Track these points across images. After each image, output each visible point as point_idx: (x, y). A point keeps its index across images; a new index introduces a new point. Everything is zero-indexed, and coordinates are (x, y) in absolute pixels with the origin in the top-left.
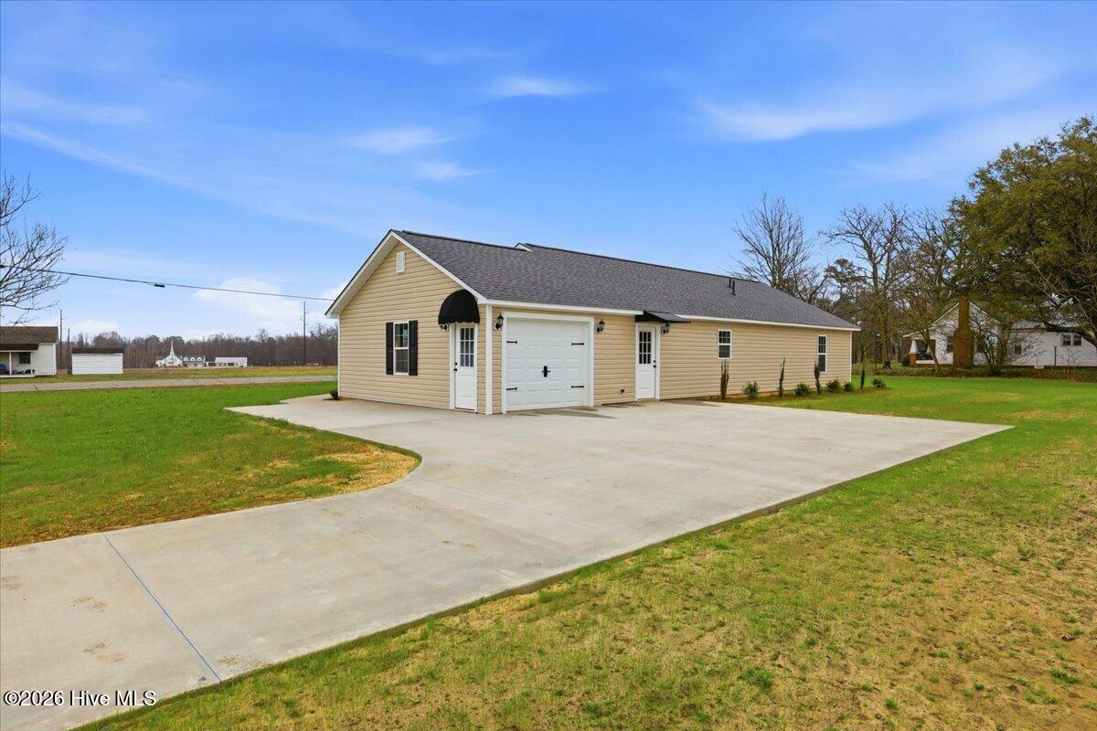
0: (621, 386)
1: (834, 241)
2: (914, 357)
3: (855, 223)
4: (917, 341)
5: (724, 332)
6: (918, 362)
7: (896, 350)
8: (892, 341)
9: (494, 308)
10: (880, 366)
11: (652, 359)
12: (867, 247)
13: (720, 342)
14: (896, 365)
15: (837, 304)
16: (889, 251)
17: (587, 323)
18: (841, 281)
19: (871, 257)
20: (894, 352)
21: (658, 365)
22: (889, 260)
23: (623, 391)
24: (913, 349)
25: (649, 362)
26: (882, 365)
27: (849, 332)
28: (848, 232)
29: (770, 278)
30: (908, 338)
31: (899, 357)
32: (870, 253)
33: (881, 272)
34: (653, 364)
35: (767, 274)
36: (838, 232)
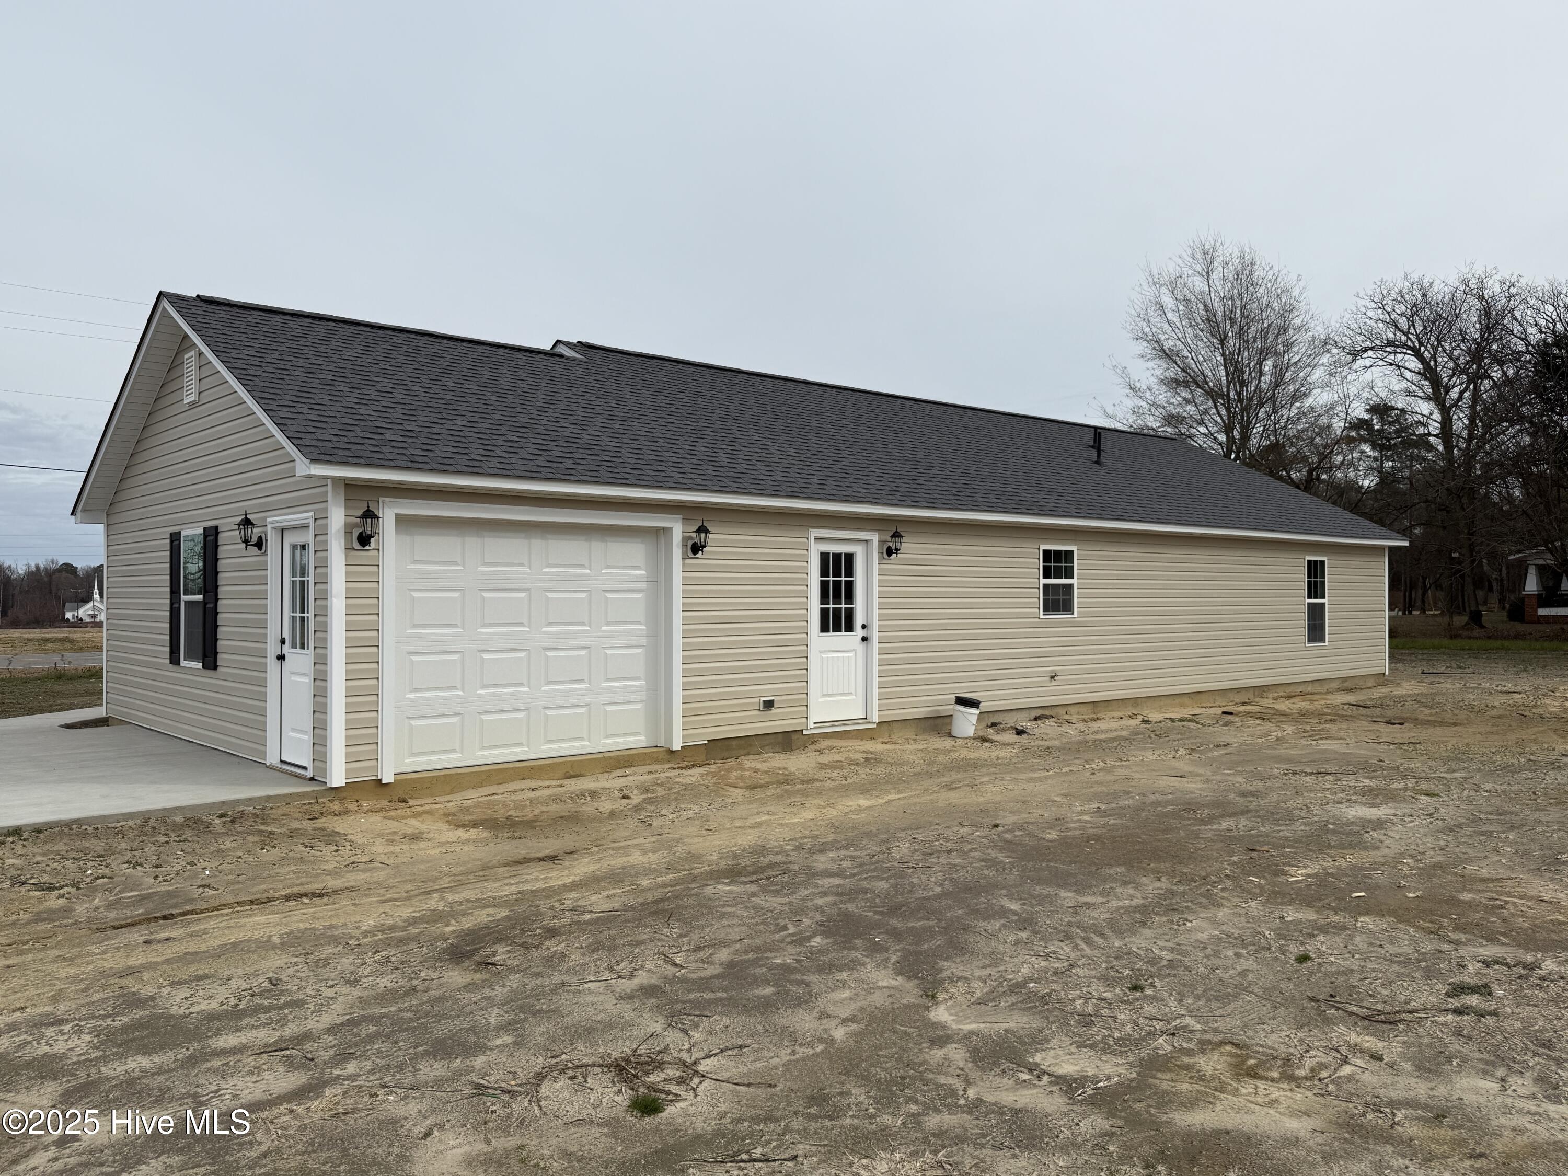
0: (767, 692)
1: (1360, 363)
2: (1534, 602)
3: (1403, 323)
4: (1541, 569)
5: (1058, 553)
6: (1542, 612)
7: (1494, 584)
8: (1486, 568)
9: (351, 488)
10: (1461, 620)
11: (859, 620)
12: (1429, 372)
13: (1047, 575)
14: (1493, 616)
15: (1373, 492)
16: (1474, 379)
17: (664, 529)
18: (1382, 448)
19: (1438, 394)
20: (1491, 589)
21: (875, 635)
22: (1476, 396)
23: (769, 705)
24: (1532, 585)
25: (850, 628)
26: (1464, 619)
27: (1382, 548)
28: (1390, 343)
29: (1222, 438)
30: (1518, 560)
31: (1502, 601)
32: (1436, 382)
33: (1460, 421)
34: (859, 632)
35: (1214, 429)
36: (1368, 344)
